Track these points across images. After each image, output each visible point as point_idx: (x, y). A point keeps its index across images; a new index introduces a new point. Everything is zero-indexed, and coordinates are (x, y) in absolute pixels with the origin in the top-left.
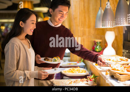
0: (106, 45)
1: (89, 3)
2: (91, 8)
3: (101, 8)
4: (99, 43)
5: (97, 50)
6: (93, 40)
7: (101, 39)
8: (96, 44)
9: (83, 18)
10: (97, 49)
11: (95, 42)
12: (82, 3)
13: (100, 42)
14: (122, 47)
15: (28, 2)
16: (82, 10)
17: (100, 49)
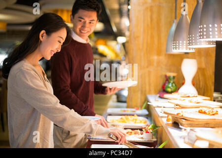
1: (159, 14)
4: (172, 77)
5: (169, 90)
6: (164, 73)
10: (169, 87)
11: (166, 76)
12: (149, 14)
13: (174, 77)
14: (213, 88)
16: (148, 25)
17: (173, 89)
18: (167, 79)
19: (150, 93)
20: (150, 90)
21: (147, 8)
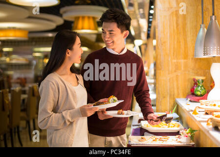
0: (212, 84)
2: (189, 26)
3: (202, 26)
4: (200, 81)
5: (199, 93)
6: (192, 77)
7: (204, 76)
8: (197, 84)
9: (176, 43)
10: (198, 91)
11: (194, 80)
12: (175, 18)
13: (203, 81)
15: (89, 18)
16: (174, 31)
17: (202, 92)
18: (196, 83)
19: (178, 97)
20: (178, 94)
21: (172, 13)
